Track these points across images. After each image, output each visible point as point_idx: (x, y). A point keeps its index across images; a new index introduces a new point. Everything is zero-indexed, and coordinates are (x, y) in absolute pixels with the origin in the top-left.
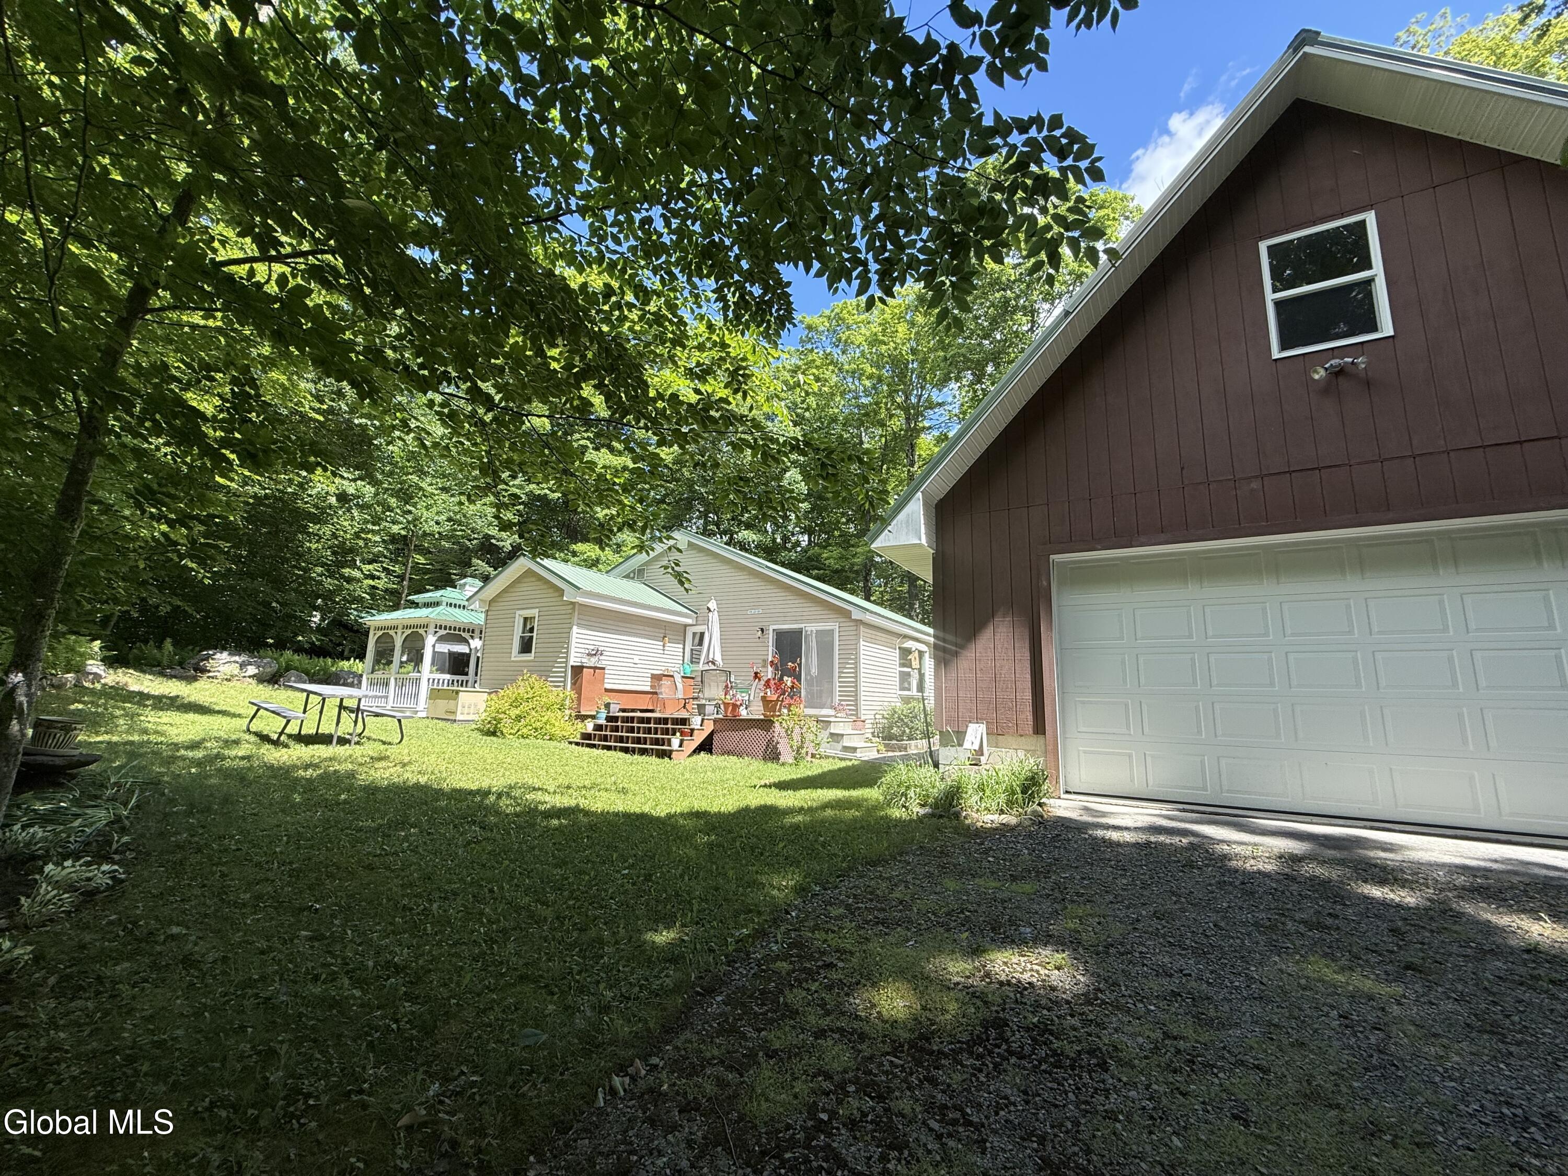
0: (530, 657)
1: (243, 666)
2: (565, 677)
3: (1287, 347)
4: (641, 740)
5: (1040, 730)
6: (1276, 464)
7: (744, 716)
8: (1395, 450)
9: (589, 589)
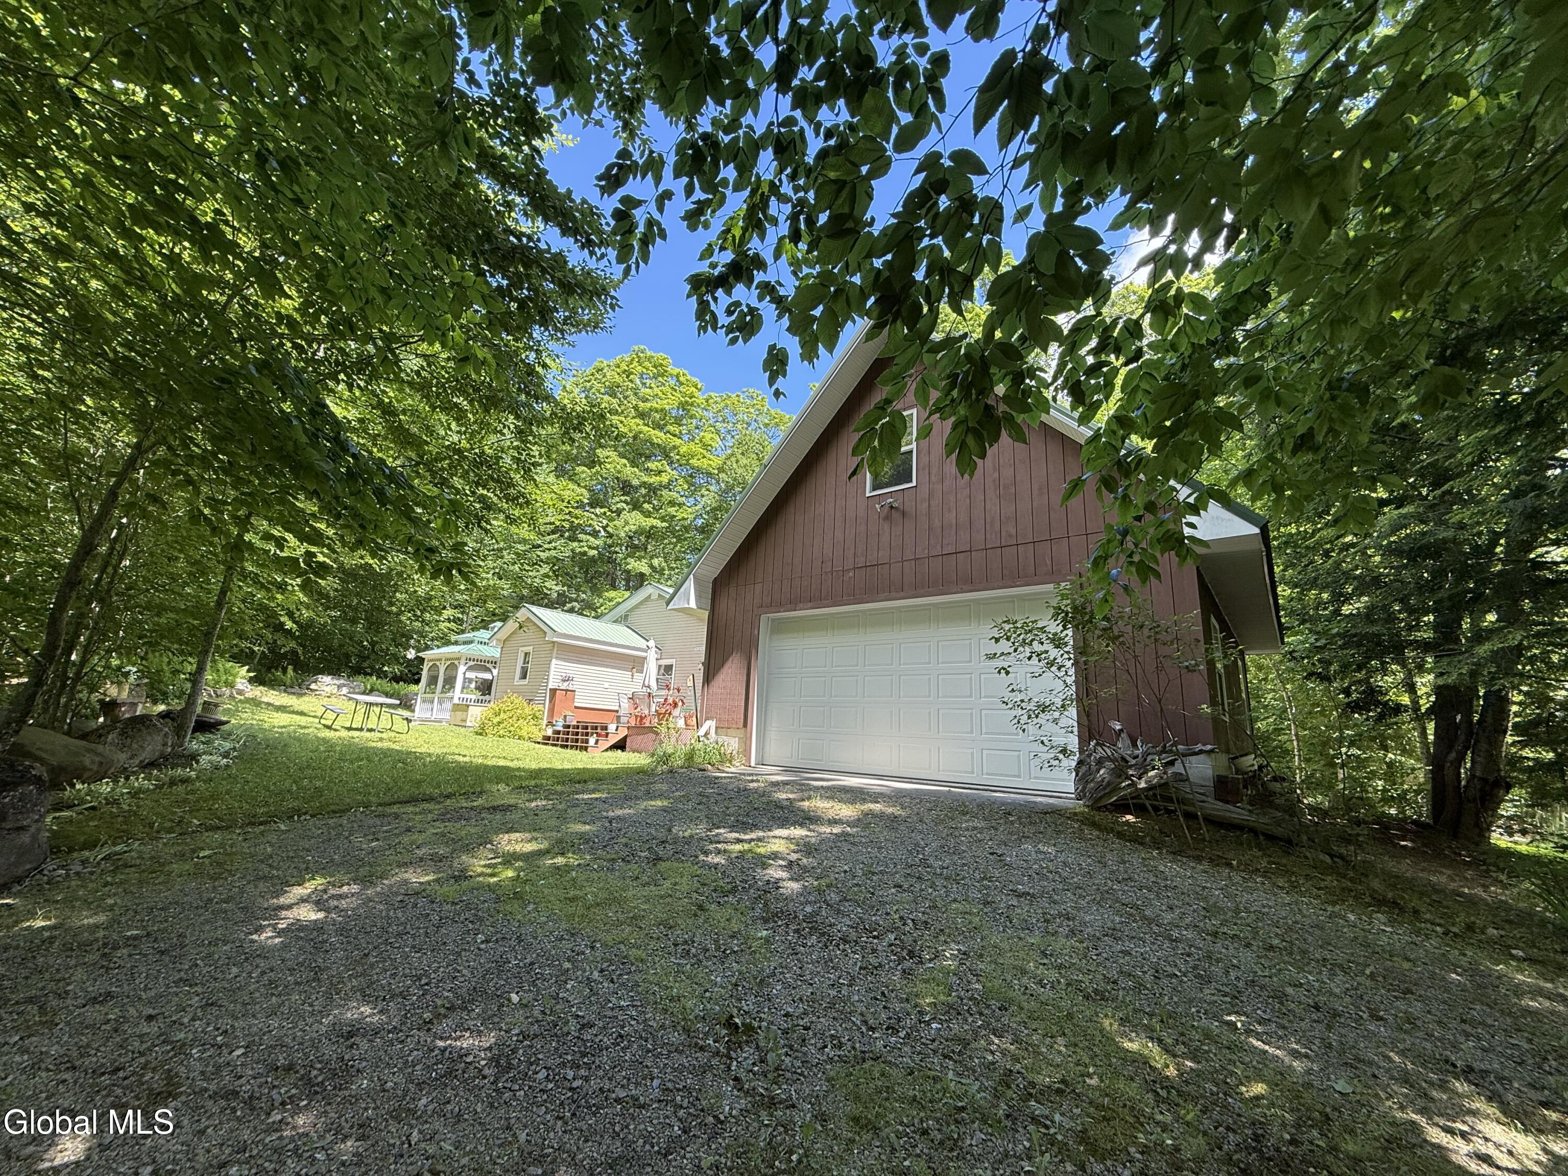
0: (525, 682)
1: (339, 687)
2: (545, 697)
3: (874, 489)
4: (577, 740)
5: (745, 725)
6: (861, 561)
7: (647, 725)
8: (909, 555)
9: (564, 631)
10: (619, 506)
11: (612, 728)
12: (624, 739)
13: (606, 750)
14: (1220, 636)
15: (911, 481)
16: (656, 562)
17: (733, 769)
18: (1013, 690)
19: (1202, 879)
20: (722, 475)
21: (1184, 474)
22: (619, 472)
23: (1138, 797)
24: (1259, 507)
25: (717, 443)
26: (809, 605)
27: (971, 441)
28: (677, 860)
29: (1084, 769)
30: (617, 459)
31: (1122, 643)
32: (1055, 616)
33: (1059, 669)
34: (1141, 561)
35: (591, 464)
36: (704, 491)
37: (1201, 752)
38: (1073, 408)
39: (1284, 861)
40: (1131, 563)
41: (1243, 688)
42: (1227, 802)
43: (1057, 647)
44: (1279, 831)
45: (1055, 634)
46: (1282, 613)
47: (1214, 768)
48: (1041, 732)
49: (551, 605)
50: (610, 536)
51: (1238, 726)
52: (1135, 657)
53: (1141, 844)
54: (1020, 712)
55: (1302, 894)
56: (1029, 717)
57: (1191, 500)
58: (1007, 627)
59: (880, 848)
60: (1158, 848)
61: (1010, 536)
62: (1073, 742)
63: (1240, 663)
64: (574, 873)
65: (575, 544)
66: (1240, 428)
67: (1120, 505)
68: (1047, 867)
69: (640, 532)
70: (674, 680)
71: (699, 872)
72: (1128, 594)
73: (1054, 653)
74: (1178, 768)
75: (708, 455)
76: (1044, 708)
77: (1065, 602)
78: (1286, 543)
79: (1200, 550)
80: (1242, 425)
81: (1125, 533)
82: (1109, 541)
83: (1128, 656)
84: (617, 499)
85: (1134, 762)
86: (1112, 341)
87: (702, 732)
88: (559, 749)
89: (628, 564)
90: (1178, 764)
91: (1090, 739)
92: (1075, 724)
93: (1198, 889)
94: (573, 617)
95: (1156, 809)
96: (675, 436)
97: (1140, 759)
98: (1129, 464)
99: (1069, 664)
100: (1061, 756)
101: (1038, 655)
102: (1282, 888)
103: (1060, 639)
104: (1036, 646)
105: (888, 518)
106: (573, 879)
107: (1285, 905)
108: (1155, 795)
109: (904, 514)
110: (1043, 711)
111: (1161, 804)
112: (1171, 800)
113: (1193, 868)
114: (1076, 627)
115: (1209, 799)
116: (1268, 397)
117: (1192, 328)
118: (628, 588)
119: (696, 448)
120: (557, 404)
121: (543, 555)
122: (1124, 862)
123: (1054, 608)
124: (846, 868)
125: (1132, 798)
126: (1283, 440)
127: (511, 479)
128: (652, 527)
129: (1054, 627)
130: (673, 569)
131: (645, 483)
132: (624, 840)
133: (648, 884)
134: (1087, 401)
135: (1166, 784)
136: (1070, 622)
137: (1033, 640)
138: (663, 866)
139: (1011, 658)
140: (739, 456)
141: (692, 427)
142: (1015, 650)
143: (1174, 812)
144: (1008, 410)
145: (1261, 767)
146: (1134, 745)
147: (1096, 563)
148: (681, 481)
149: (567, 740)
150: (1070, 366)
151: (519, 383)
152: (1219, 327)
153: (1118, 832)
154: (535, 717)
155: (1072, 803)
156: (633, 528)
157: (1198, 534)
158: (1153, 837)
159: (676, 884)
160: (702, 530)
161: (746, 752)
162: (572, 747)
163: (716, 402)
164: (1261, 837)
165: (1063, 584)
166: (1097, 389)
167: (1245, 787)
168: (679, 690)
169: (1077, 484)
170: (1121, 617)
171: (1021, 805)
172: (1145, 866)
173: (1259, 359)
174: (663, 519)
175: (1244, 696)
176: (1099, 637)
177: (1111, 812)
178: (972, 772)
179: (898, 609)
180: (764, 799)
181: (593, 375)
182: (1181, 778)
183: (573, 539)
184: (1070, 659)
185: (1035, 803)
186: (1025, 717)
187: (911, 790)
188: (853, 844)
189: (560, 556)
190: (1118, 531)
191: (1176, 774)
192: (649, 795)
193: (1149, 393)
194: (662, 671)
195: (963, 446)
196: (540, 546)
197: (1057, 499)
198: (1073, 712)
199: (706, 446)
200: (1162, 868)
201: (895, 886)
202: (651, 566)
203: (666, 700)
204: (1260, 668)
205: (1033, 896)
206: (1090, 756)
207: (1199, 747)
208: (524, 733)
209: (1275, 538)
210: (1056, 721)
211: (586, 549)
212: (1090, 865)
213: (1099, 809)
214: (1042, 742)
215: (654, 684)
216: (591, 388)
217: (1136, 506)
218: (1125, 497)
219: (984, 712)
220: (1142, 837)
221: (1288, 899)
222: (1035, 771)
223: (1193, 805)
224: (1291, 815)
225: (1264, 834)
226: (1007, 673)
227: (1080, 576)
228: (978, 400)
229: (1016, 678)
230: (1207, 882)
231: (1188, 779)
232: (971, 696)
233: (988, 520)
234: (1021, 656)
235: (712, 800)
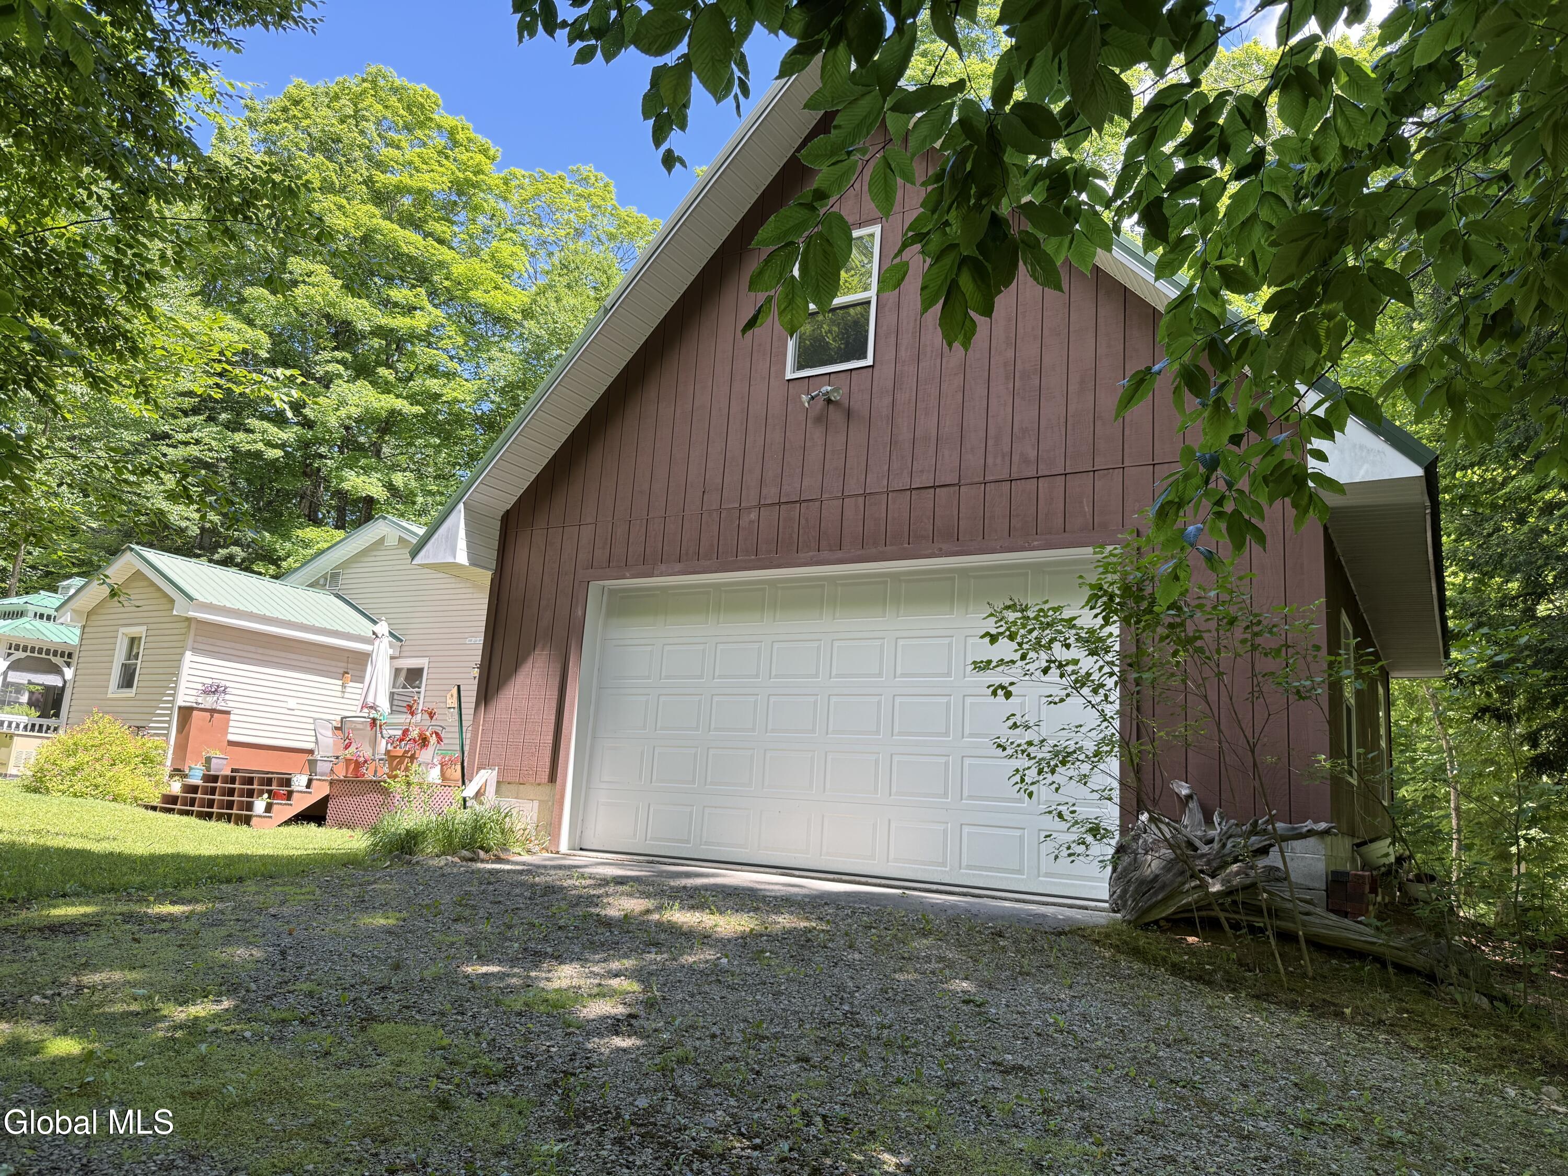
0: (130, 693)
2: (169, 722)
3: (800, 367)
4: (230, 805)
5: (552, 778)
6: (771, 494)
7: (369, 776)
8: (854, 487)
9: (209, 599)
10: (331, 367)
11: (299, 781)
12: (324, 802)
13: (288, 823)
14: (1353, 642)
15: (863, 356)
16: (398, 479)
17: (526, 858)
18: (1015, 726)
19: (1296, 1039)
20: (530, 324)
21: (1313, 369)
22: (332, 305)
23: (1208, 907)
24: (1424, 431)
25: (522, 263)
26: (678, 567)
27: (966, 283)
28: (407, 1021)
29: (1126, 860)
30: (329, 278)
31: (1200, 650)
32: (1091, 602)
33: (1095, 691)
34: (1236, 513)
35: (273, 283)
36: (494, 352)
37: (1311, 833)
38: (1148, 247)
39: (1421, 1007)
40: (1219, 515)
41: (1382, 731)
42: (1345, 915)
43: (1092, 653)
44: (1419, 961)
45: (1091, 631)
46: (1450, 612)
47: (1329, 858)
48: (1058, 798)
49: (186, 550)
50: (308, 424)
51: (1370, 793)
52: (1220, 675)
53: (1209, 983)
54: (1028, 763)
55: (1444, 1060)
56: (1040, 772)
57: (1320, 412)
58: (1012, 616)
59: (777, 994)
60: (1234, 990)
61: (1025, 460)
62: (1111, 815)
63: (1381, 690)
64: (203, 1048)
65: (239, 436)
66: (1407, 297)
67: (1211, 418)
68: (1056, 1023)
69: (367, 419)
70: (424, 696)
71: (446, 1042)
72: (1213, 568)
73: (1088, 663)
74: (1273, 859)
75: (507, 286)
76: (1064, 757)
77: (1110, 577)
78: (1463, 497)
79: (1331, 499)
80: (1410, 294)
81: (1212, 464)
82: (1187, 477)
83: (1207, 672)
84: (326, 355)
85: (1205, 849)
86: (1215, 131)
87: (470, 790)
88: (193, 820)
89: (342, 480)
90: (1274, 852)
91: (1139, 811)
92: (1116, 785)
93: (1290, 1054)
94: (232, 575)
95: (1236, 926)
96: (441, 242)
97: (1216, 845)
98: (1226, 346)
99: (1110, 682)
100: (1089, 839)
101: (1060, 666)
102: (1414, 1050)
103: (1100, 640)
104: (1059, 652)
105: (821, 420)
106: (202, 1058)
107: (1417, 1076)
108: (1234, 902)
109: (849, 414)
110: (1063, 763)
111: (1242, 917)
112: (1259, 911)
113: (1285, 1021)
114: (1125, 621)
115: (1318, 910)
116: (1453, 249)
117: (1347, 121)
118: (340, 525)
119: (481, 269)
120: (200, 159)
121: (174, 454)
122: (1178, 1013)
123: (1092, 586)
124: (715, 1029)
125: (1199, 909)
126: (1467, 319)
127: (101, 298)
128: (393, 412)
129: (1088, 619)
130: (431, 493)
131: (380, 327)
132: (305, 987)
133: (348, 1064)
134: (1172, 237)
135: (1253, 885)
136: (1116, 612)
137: (1052, 641)
138: (379, 1030)
139: (1017, 669)
140: (563, 291)
141: (476, 229)
142: (1023, 657)
143: (1262, 930)
144: (1030, 229)
145: (1400, 860)
146: (1209, 821)
147: (1163, 514)
148: (451, 330)
149: (211, 804)
150: (1144, 170)
151: (123, 111)
152: (1385, 123)
153: (1174, 965)
154: (147, 760)
155: (1102, 917)
156: (355, 412)
157: (1327, 470)
158: (1227, 972)
159: (400, 1063)
160: (490, 424)
161: (553, 829)
162: (220, 817)
163: (521, 187)
164: (1391, 969)
165: (1110, 548)
166: (1189, 215)
167: (1374, 891)
168: (431, 715)
169: (1142, 380)
170: (1200, 607)
171: (1020, 920)
172: (1212, 1018)
173: (1440, 182)
174: (413, 399)
175: (1383, 744)
176: (1162, 639)
177: (1163, 931)
178: (944, 864)
179: (832, 580)
180: (579, 911)
181: (285, 110)
182: (1276, 876)
183: (235, 426)
184: (1111, 674)
185: (1044, 916)
186: (1034, 771)
187: (838, 895)
188: (732, 988)
189: (208, 457)
190: (1202, 460)
191: (1271, 869)
192: (363, 904)
193: (1272, 227)
194: (402, 679)
195: (952, 292)
196: (166, 436)
197: (1109, 401)
198: (1113, 765)
199: (500, 267)
200: (1237, 1021)
201: (798, 1060)
202: (390, 487)
203: (406, 732)
204: (1411, 700)
205: (1028, 1071)
206: (1136, 838)
207: (1309, 825)
208: (123, 789)
209: (1447, 489)
210: (1084, 779)
211: (260, 446)
212: (1125, 1018)
213: (1146, 927)
214: (1060, 815)
215: (384, 704)
216: (282, 134)
217: (1235, 417)
218: (1219, 404)
219: (967, 761)
220: (1210, 973)
221: (1421, 1066)
222: (1046, 863)
223: (1293, 920)
224: (1438, 935)
225: (1397, 966)
226: (1008, 695)
227: (1138, 534)
228: (979, 208)
229: (1022, 704)
230: (1303, 1042)
231: (1286, 879)
232: (947, 734)
233: (992, 432)
234: (1032, 667)
235: (482, 913)
